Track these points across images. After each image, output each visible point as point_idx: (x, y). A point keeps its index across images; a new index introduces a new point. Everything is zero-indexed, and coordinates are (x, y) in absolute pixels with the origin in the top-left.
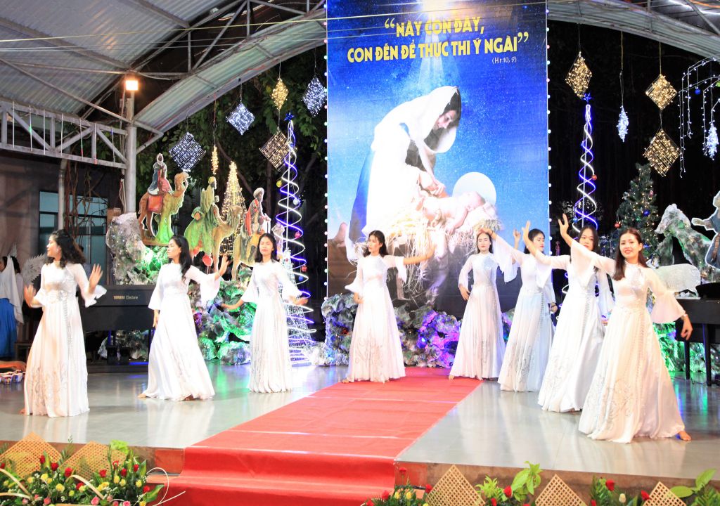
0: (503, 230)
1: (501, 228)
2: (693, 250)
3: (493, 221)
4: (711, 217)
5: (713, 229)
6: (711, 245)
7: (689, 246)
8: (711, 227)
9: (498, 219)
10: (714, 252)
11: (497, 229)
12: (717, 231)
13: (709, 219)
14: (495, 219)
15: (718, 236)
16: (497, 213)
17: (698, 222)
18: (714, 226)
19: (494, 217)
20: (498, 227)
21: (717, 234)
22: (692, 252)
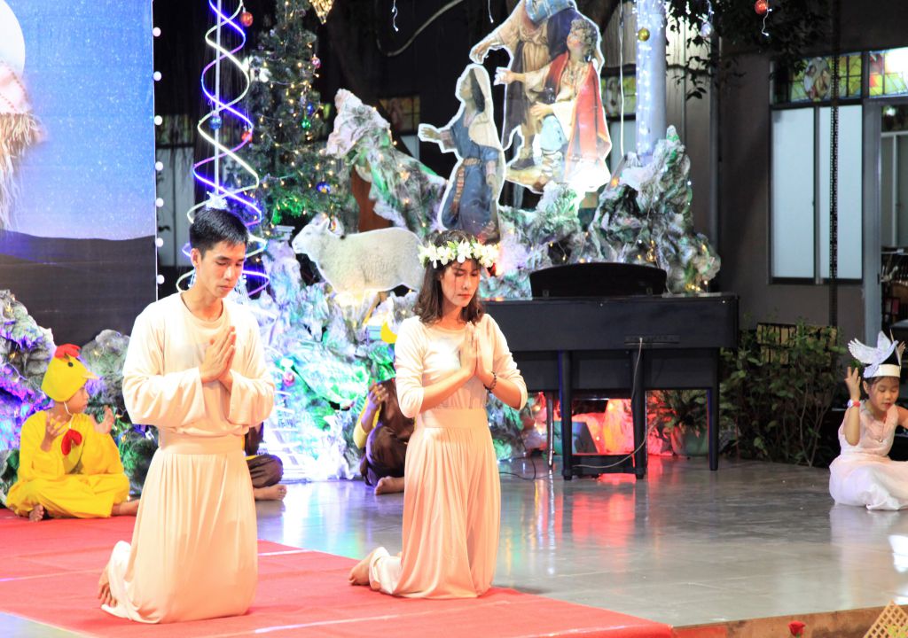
0: (43, 143)
1: (39, 138)
2: (407, 195)
3: (18, 117)
4: (451, 123)
5: (455, 151)
6: (449, 187)
7: (399, 187)
8: (451, 146)
9: (31, 112)
10: (455, 200)
11: (28, 138)
12: (461, 154)
13: (448, 127)
14: (24, 110)
15: (463, 165)
16: (28, 97)
17: (430, 133)
18: (457, 144)
19: (21, 103)
20: (32, 133)
21: (460, 160)
22: (405, 201)
